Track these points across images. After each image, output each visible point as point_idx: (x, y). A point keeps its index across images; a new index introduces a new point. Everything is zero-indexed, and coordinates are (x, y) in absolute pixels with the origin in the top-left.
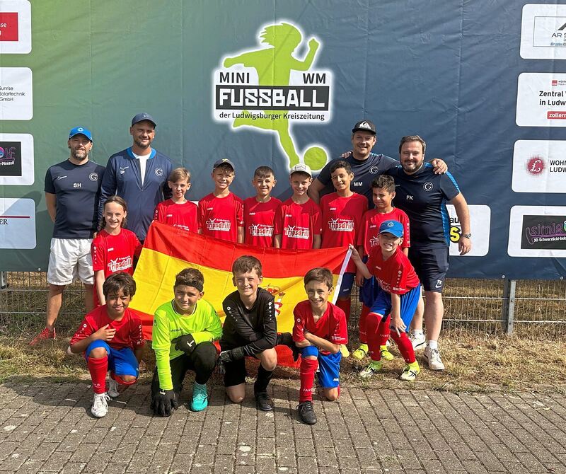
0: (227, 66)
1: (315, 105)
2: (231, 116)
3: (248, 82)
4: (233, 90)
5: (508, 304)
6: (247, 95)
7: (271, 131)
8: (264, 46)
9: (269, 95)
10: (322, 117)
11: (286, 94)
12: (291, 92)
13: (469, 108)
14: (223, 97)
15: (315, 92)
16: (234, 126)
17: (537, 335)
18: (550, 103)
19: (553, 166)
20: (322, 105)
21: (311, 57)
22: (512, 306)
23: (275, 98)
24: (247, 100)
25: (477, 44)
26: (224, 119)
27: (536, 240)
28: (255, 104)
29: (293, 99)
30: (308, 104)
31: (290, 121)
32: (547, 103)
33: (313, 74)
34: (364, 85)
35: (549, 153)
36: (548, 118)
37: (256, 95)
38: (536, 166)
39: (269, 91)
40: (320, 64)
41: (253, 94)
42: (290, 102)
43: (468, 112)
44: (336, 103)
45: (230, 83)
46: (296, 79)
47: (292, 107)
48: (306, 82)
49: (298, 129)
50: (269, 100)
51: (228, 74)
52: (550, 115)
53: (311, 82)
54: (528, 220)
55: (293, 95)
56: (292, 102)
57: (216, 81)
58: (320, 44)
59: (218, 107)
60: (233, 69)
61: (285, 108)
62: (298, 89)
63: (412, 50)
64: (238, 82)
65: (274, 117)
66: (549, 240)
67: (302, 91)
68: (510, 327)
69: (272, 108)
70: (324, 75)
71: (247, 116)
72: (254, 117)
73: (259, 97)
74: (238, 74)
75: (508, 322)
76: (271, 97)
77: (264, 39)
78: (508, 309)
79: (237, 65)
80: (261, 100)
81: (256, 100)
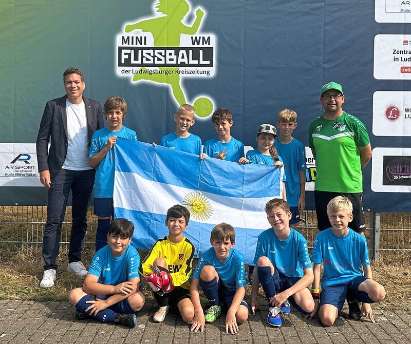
0: (128, 30)
1: (202, 62)
2: (131, 72)
3: (145, 44)
4: (133, 51)
5: (374, 234)
6: (144, 55)
7: (165, 84)
8: (158, 15)
9: (163, 54)
10: (208, 73)
11: (177, 54)
12: (181, 52)
13: (332, 64)
14: (124, 57)
15: (201, 52)
16: (134, 80)
17: (402, 262)
18: (403, 59)
19: (407, 114)
20: (208, 62)
21: (197, 23)
22: (377, 235)
23: (168, 57)
24: (144, 59)
25: (338, 11)
26: (125, 75)
27: (396, 178)
28: (151, 62)
29: (183, 57)
30: (196, 62)
31: (181, 76)
32: (400, 60)
33: (200, 37)
34: (243, 46)
35: (404, 102)
36: (402, 72)
37: (152, 55)
38: (392, 113)
39: (163, 52)
40: (205, 29)
41: (149, 54)
42: (180, 60)
43: (331, 68)
44: (219, 60)
45: (130, 45)
46: (185, 41)
47: (183, 65)
48: (194, 44)
49: (188, 83)
50: (163, 58)
51: (128, 38)
52: (403, 70)
53: (198, 44)
54: (388, 160)
55: (183, 54)
56: (183, 60)
57: (119, 43)
58: (205, 13)
59: (120, 65)
60: (133, 34)
61: (177, 65)
62: (187, 49)
63: (282, 17)
64: (136, 44)
65: (167, 73)
66: (407, 177)
67: (191, 51)
68: (377, 254)
69: (166, 65)
70: (209, 38)
71: (145, 72)
72: (150, 73)
73: (154, 57)
74: (137, 38)
75: (374, 250)
76: (165, 56)
77: (158, 9)
78: (374, 239)
79: (135, 30)
80: (156, 58)
81: (152, 59)
